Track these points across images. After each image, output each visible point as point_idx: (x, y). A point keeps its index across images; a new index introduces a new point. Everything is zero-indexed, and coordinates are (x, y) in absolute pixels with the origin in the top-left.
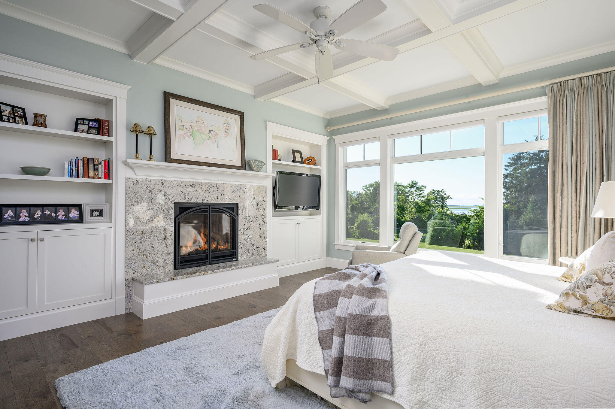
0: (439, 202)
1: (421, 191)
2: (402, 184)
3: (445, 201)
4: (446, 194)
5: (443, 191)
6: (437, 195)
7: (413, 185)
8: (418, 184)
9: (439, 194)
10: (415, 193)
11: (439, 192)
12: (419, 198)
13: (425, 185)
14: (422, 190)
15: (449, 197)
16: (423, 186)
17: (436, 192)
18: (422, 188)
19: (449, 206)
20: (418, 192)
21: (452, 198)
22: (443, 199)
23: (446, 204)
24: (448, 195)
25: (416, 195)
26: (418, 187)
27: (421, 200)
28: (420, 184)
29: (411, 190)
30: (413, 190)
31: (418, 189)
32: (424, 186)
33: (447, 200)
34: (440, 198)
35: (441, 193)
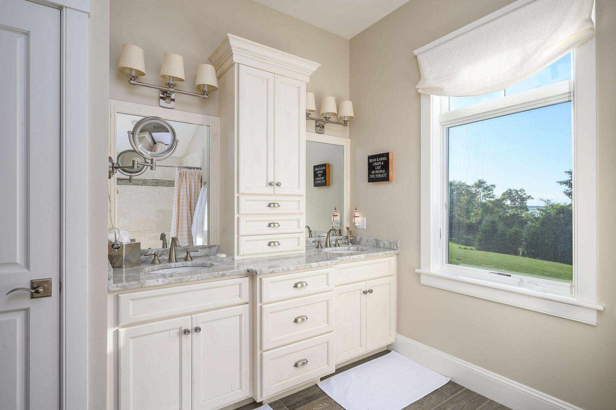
0: (517, 203)
1: (489, 191)
2: (466, 184)
3: (525, 202)
4: (525, 194)
5: (522, 190)
6: (514, 195)
7: (480, 184)
8: (486, 184)
9: (518, 194)
10: (482, 194)
11: (517, 191)
12: (488, 199)
13: (494, 184)
14: (491, 190)
15: (530, 197)
16: (492, 186)
17: (514, 192)
18: (491, 187)
19: (529, 207)
20: (486, 193)
21: (533, 199)
22: (523, 200)
23: (526, 205)
24: (528, 194)
25: (484, 196)
26: (486, 186)
27: (489, 201)
28: (488, 184)
29: (478, 190)
30: (481, 189)
31: (486, 189)
32: (494, 186)
33: (527, 200)
34: (518, 198)
35: (519, 193)
